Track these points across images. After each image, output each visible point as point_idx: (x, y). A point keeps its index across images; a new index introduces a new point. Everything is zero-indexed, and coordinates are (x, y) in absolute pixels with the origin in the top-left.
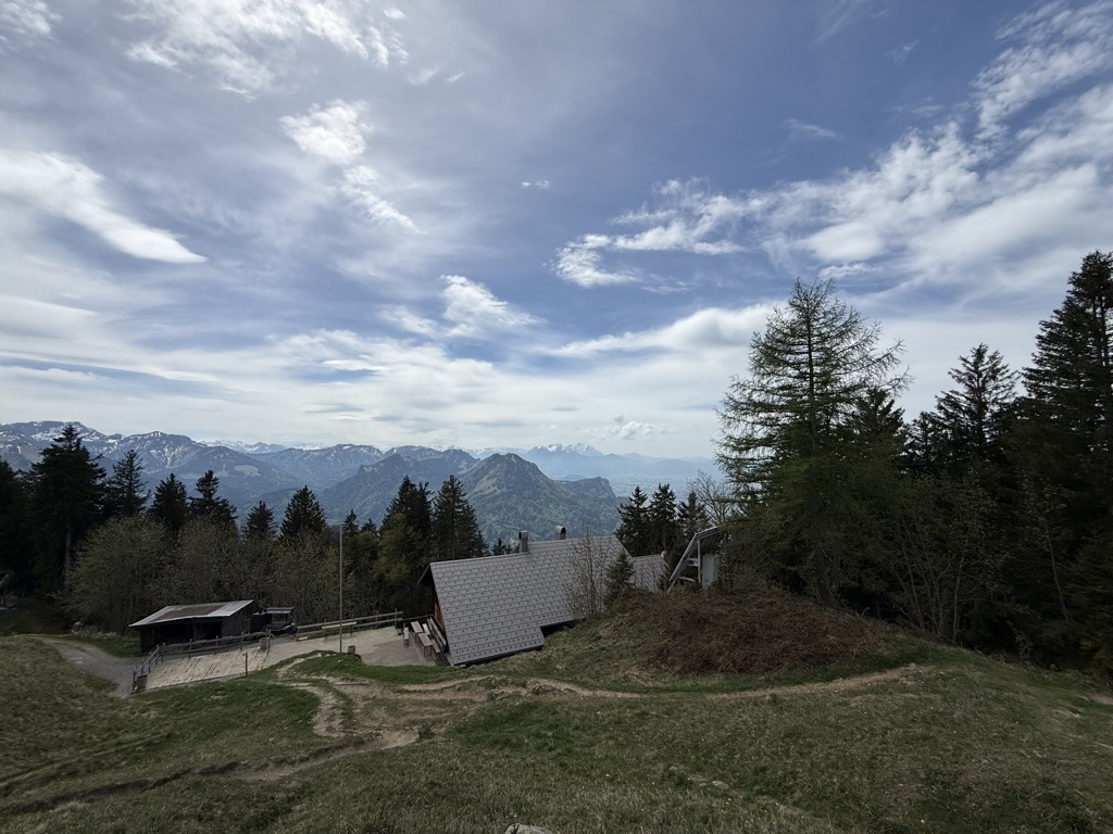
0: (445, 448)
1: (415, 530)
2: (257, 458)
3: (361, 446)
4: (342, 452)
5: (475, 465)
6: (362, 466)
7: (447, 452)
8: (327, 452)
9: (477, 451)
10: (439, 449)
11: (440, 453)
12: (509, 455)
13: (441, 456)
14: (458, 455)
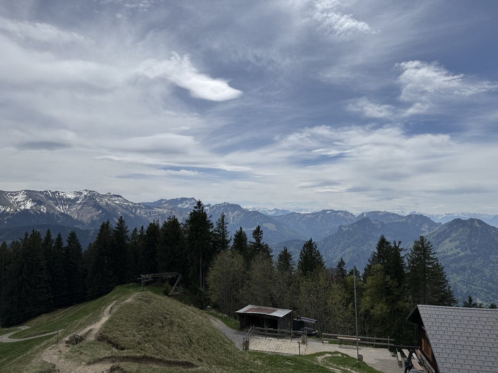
0: (407, 213)
1: (392, 278)
2: (275, 219)
3: (339, 211)
4: (326, 215)
5: (437, 229)
6: (340, 227)
7: (410, 216)
8: (315, 215)
9: (437, 216)
10: (402, 214)
11: (402, 217)
12: (472, 220)
13: (404, 220)
14: (420, 219)
